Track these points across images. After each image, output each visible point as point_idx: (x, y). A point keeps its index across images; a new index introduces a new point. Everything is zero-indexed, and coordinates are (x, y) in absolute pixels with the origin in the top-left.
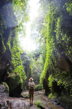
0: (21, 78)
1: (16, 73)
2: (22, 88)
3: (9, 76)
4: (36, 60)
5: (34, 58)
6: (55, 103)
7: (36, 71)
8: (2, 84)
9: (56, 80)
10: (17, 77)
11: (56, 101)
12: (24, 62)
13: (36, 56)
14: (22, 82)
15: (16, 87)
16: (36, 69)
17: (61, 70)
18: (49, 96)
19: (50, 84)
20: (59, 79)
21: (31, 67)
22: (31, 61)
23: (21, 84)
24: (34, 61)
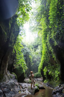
0: (24, 69)
1: (19, 65)
2: (25, 76)
3: (15, 68)
4: (35, 51)
5: (33, 49)
6: (47, 85)
7: (35, 59)
8: (12, 74)
9: (49, 71)
10: (21, 69)
11: (47, 84)
12: (24, 54)
13: (35, 47)
14: (24, 72)
15: (20, 75)
16: (35, 58)
17: (51, 65)
18: (45, 82)
19: (45, 74)
20: (50, 70)
21: (30, 57)
22: (30, 52)
23: (24, 73)
24: (33, 51)
